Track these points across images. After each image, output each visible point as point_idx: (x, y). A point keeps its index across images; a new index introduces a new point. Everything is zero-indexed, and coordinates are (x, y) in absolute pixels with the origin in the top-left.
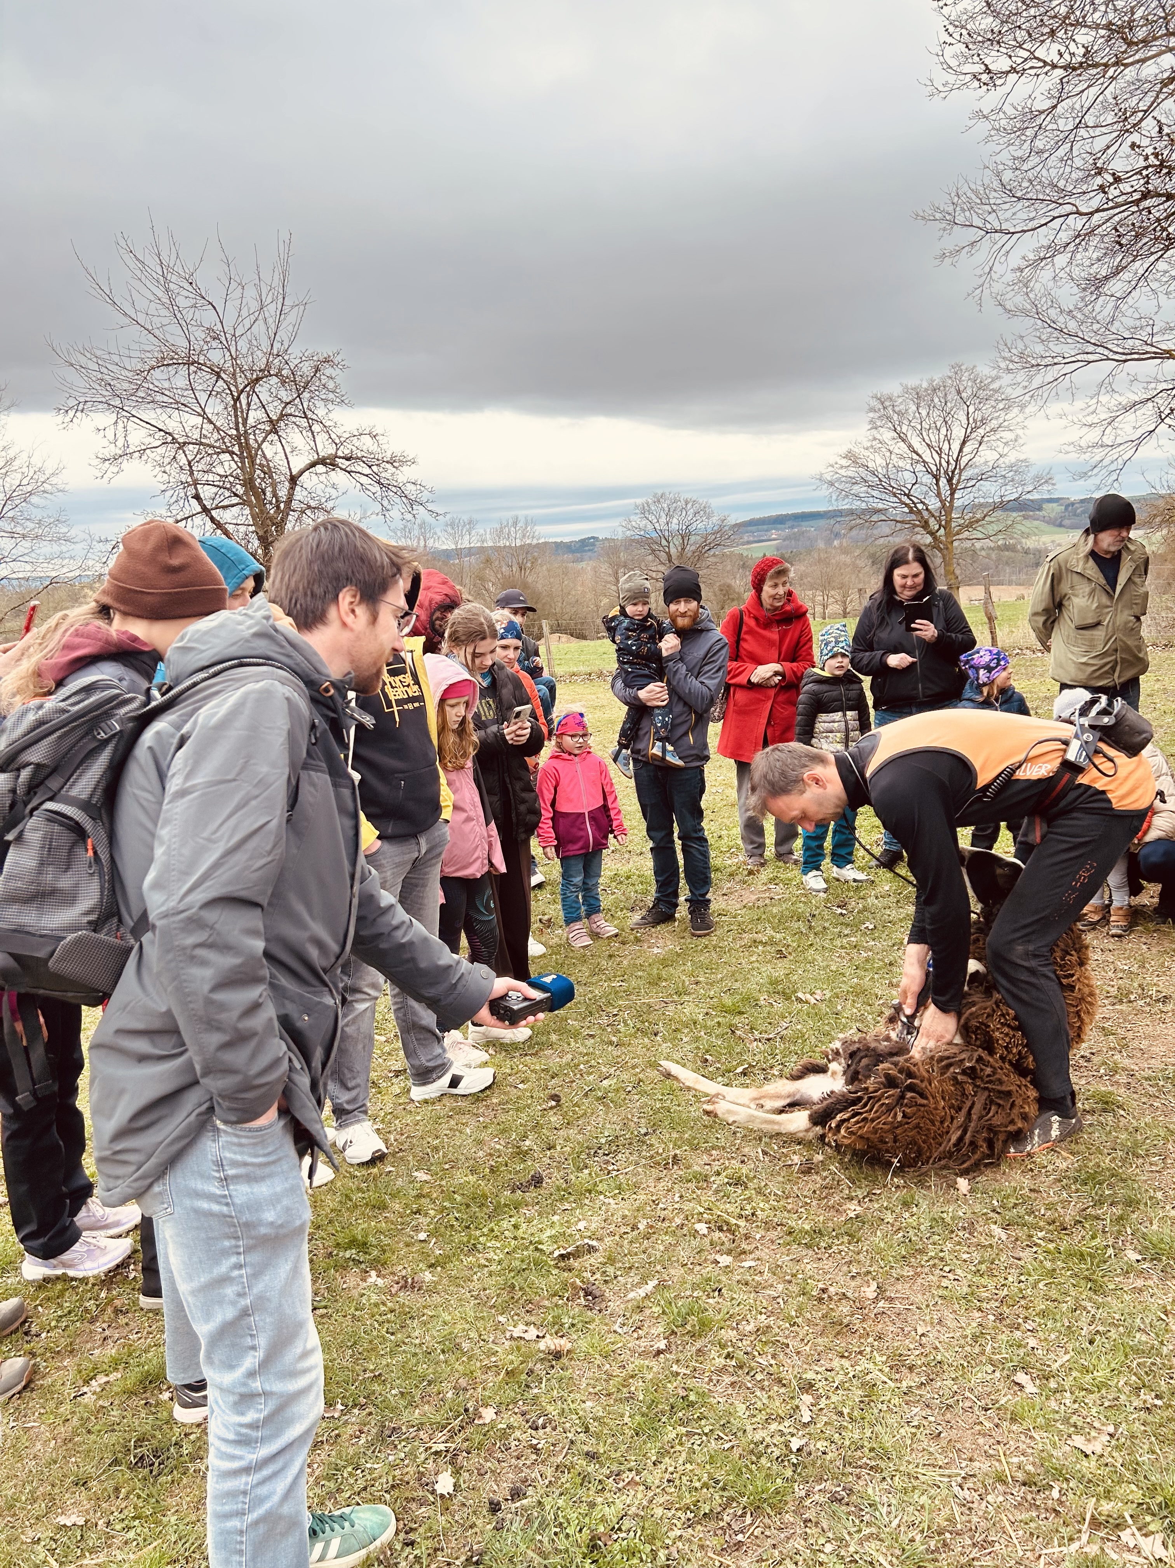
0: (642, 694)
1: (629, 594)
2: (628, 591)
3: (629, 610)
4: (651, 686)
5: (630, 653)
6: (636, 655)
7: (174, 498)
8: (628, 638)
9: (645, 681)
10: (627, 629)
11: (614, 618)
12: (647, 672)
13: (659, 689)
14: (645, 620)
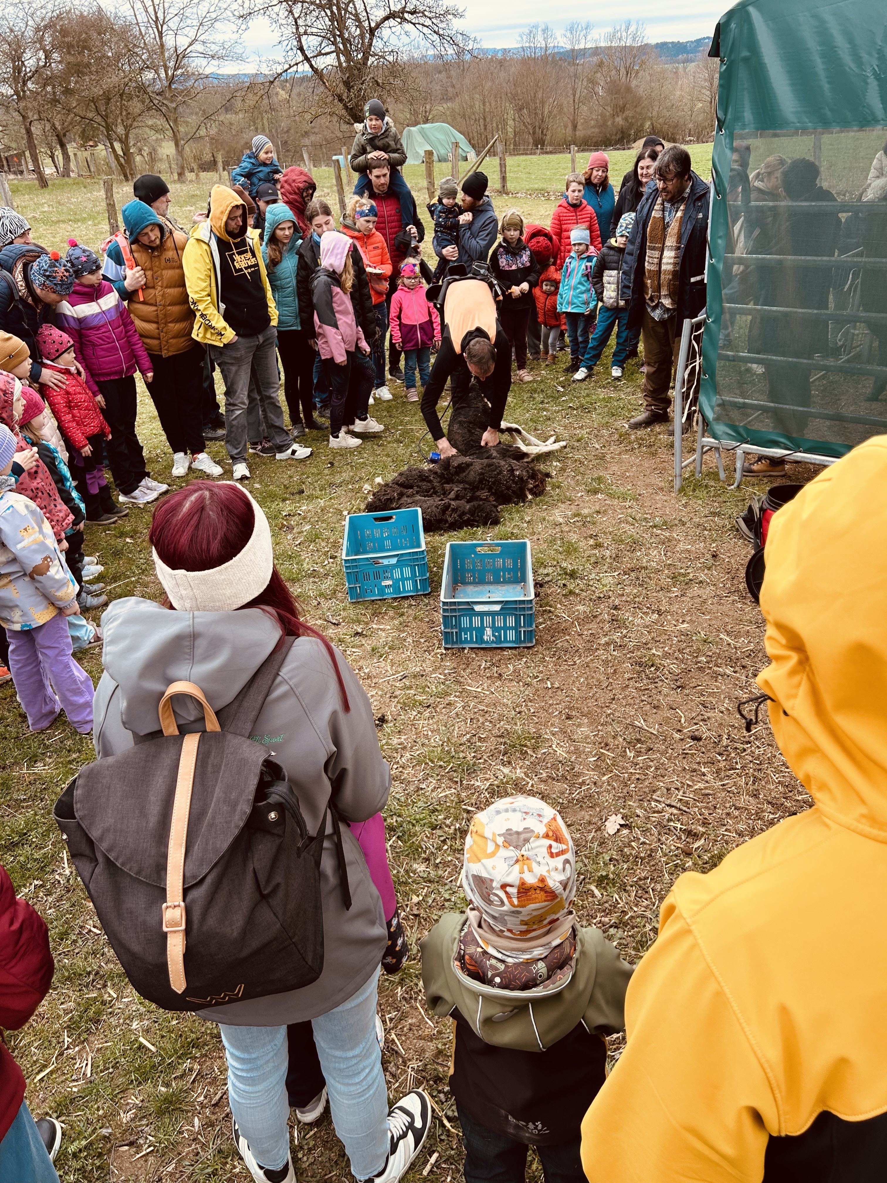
0: (444, 251)
1: (446, 192)
2: (446, 189)
3: (445, 201)
4: (448, 248)
5: (441, 226)
6: (445, 227)
7: (289, 47)
8: (440, 217)
9: (446, 243)
10: (440, 212)
11: (434, 205)
12: (449, 238)
13: (452, 250)
14: (453, 207)
